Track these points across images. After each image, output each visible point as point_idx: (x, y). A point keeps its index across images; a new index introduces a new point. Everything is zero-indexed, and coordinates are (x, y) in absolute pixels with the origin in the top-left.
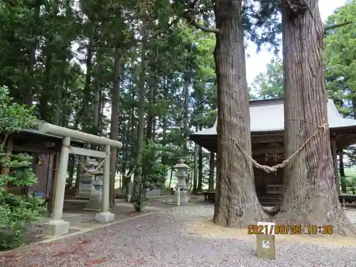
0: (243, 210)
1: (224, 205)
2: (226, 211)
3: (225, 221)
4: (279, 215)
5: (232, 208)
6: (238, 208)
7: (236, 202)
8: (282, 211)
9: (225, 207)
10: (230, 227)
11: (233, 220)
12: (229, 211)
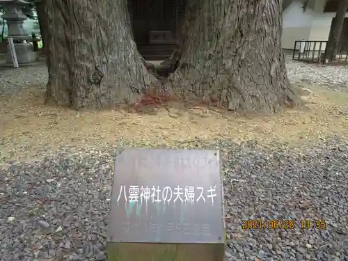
0: (104, 70)
1: (59, 60)
2: (65, 73)
3: (65, 95)
4: (176, 76)
5: (77, 66)
6: (90, 65)
7: (85, 51)
8: (183, 66)
9: (61, 65)
10: (77, 110)
11: (81, 92)
12: (71, 74)
